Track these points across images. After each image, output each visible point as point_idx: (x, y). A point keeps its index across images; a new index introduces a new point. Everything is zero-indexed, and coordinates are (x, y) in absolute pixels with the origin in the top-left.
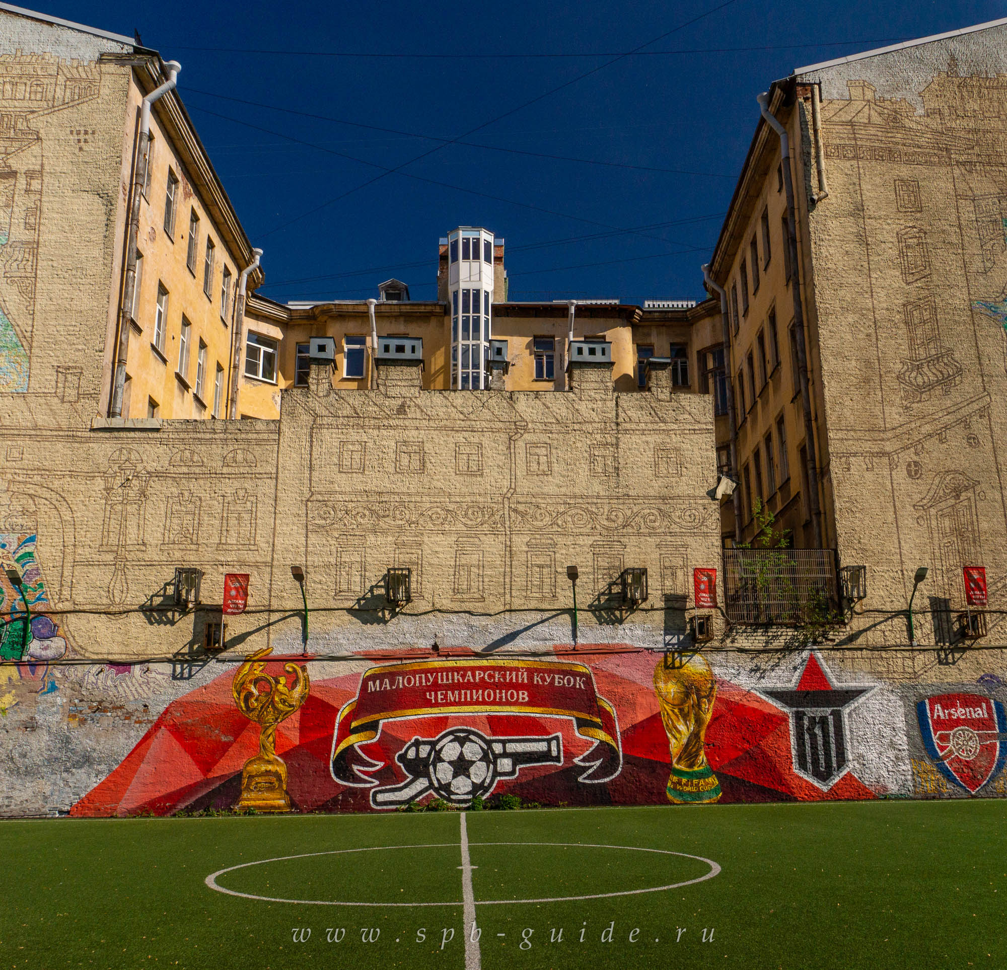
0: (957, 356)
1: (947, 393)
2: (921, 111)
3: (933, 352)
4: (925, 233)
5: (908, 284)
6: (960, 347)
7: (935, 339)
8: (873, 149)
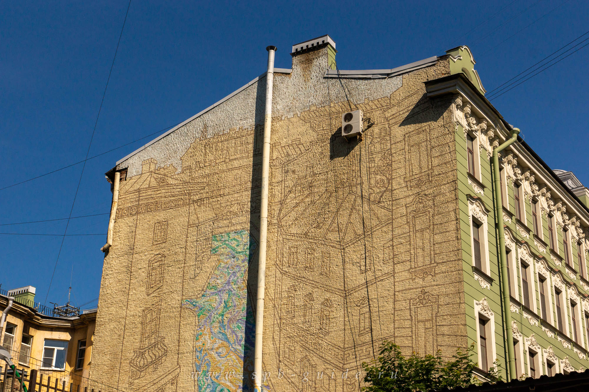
0: (166, 341)
1: (156, 369)
2: (180, 170)
3: (153, 341)
4: (165, 257)
5: (148, 295)
6: (169, 335)
7: (156, 332)
8: (147, 205)
